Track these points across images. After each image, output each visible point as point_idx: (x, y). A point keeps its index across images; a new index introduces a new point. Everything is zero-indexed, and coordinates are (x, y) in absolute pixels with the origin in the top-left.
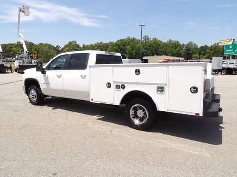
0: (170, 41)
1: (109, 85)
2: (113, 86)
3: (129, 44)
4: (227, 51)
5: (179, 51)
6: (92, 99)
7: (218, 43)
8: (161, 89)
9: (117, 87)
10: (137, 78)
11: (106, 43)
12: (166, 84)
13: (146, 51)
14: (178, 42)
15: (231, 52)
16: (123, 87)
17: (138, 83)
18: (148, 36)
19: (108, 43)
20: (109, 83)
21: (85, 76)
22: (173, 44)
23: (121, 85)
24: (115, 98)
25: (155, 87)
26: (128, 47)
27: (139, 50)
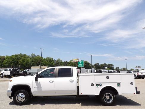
0: (48, 58)
1: (92, 85)
2: (95, 85)
3: (21, 58)
4: (79, 65)
5: (53, 63)
6: (81, 94)
7: (72, 61)
8: (119, 85)
9: (97, 85)
10: (107, 80)
11: (2, 56)
12: (121, 82)
13: (33, 63)
14: (52, 58)
15: (81, 65)
16: (101, 85)
17: (108, 83)
18: (34, 54)
19: (5, 57)
20: (93, 84)
21: (73, 81)
22: (50, 59)
23: (99, 84)
24: (96, 91)
25: (116, 84)
26: (21, 60)
27: (28, 62)
